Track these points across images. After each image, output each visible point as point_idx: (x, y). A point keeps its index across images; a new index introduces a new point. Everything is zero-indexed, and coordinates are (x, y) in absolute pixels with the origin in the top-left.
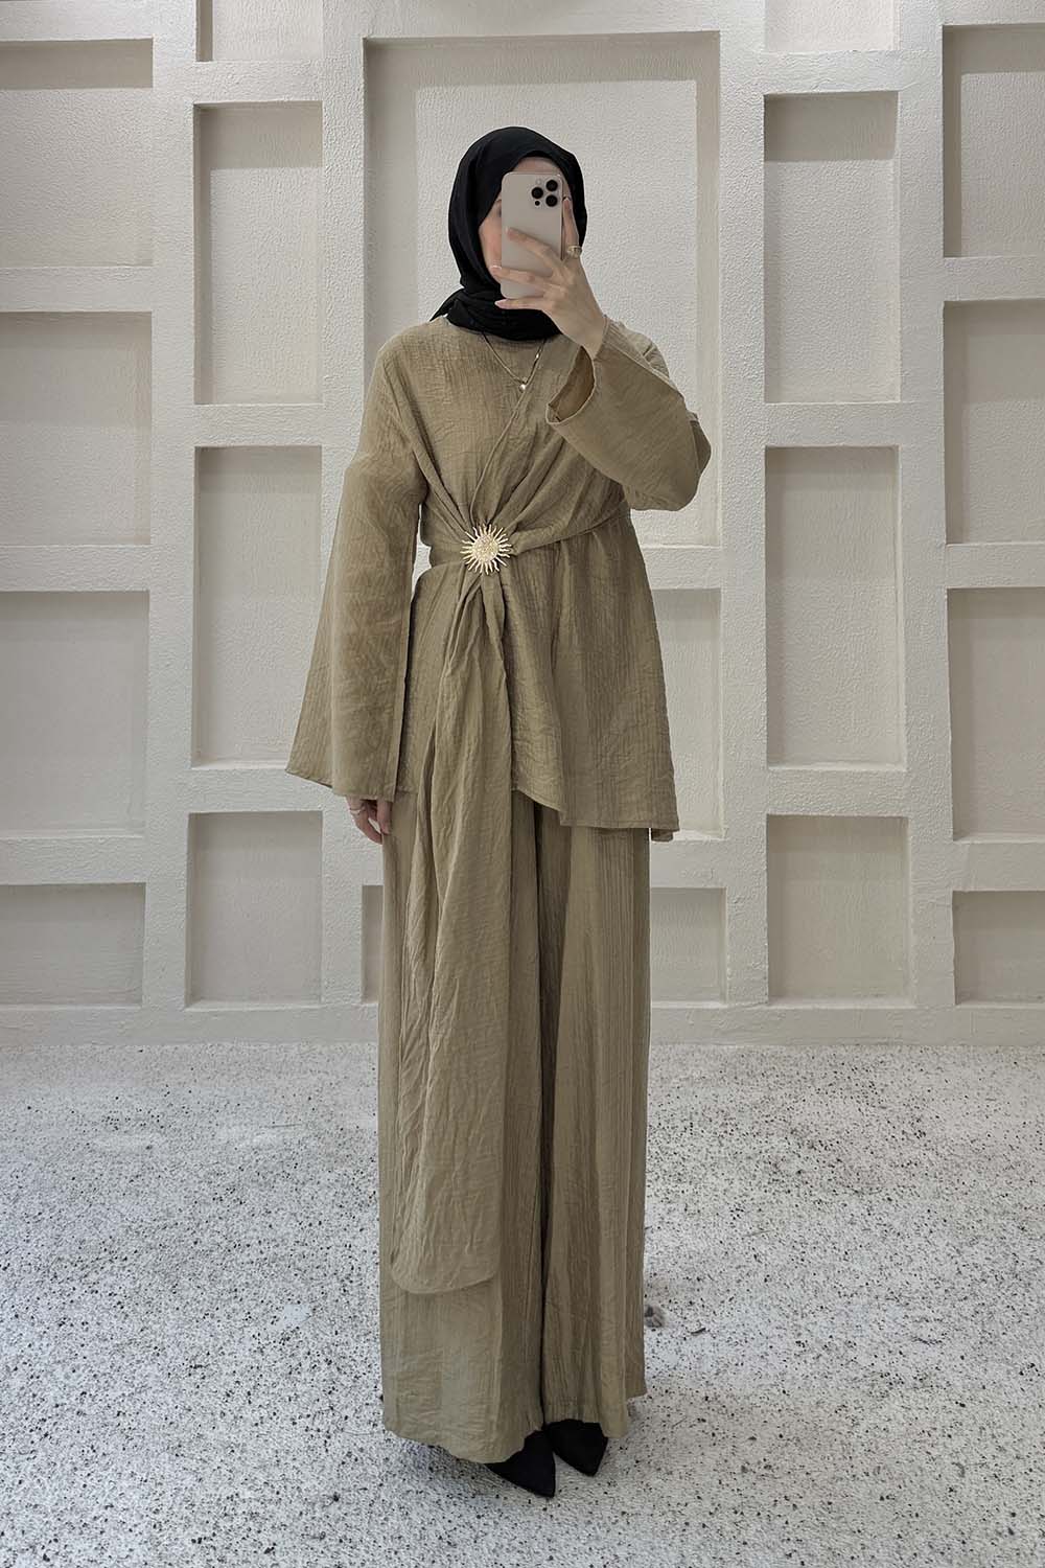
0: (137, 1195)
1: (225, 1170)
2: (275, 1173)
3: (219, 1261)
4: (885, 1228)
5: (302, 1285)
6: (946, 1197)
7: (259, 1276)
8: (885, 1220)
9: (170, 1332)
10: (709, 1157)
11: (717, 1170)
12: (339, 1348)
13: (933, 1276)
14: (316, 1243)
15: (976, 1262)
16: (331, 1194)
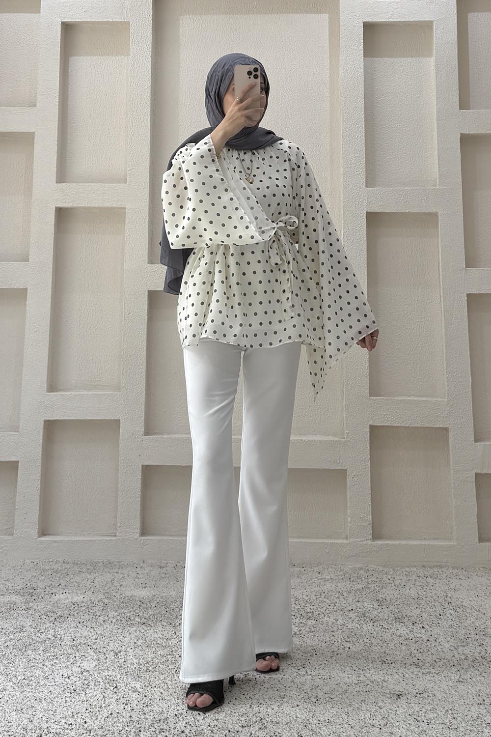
0: (6, 619)
1: (56, 611)
2: (84, 612)
3: (49, 645)
4: (418, 639)
5: (94, 654)
6: (455, 628)
7: (69, 651)
8: (419, 636)
9: (20, 671)
10: (327, 611)
11: (330, 615)
12: (111, 677)
13: (439, 657)
14: (104, 638)
15: (464, 652)
16: (114, 621)
